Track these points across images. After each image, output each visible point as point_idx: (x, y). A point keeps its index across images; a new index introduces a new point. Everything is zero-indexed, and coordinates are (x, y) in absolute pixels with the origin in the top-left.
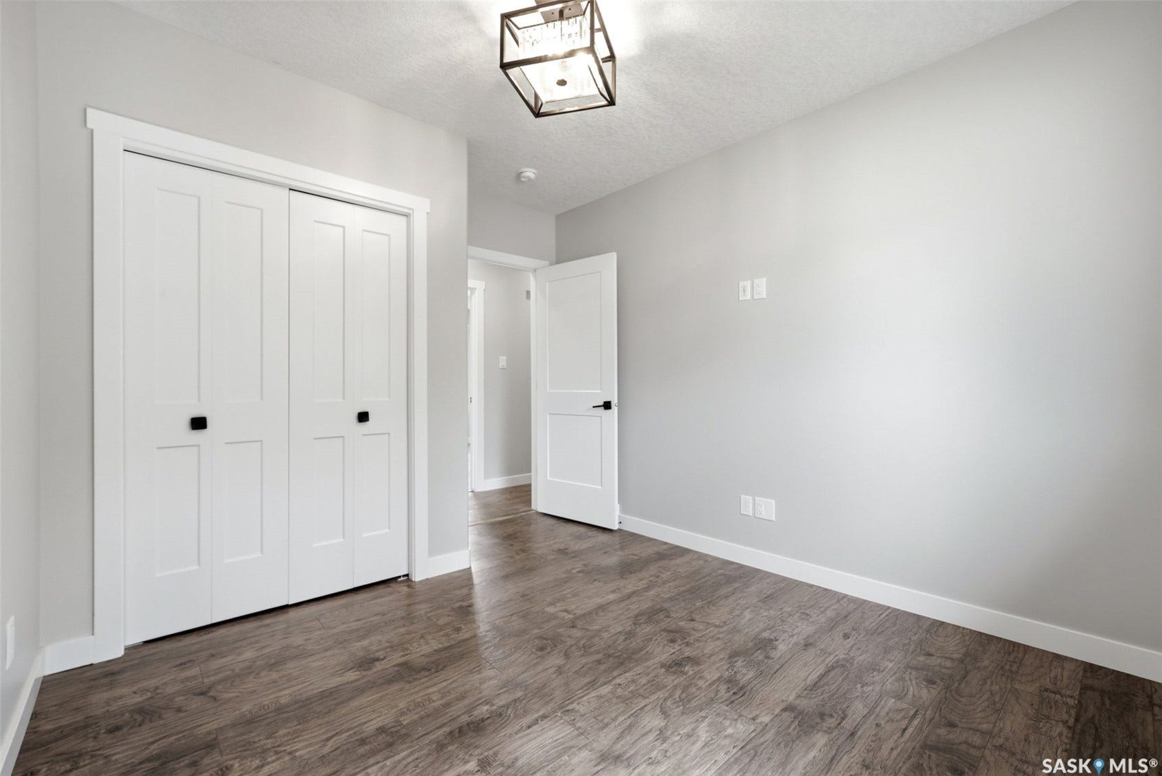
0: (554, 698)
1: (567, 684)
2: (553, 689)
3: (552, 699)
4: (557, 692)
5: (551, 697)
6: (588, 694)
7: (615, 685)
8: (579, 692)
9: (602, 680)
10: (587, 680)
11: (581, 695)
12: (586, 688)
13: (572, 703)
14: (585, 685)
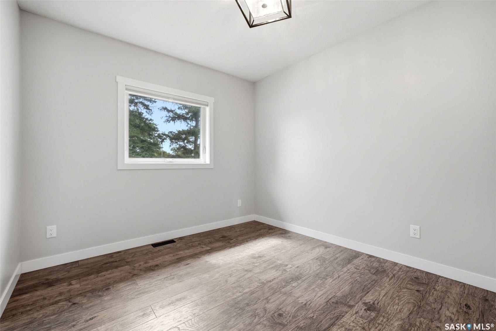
0: (268, 288)
1: (263, 293)
2: (269, 291)
3: (269, 287)
4: (267, 290)
5: (269, 288)
6: (254, 289)
7: (242, 292)
8: (258, 290)
9: (247, 295)
10: (254, 295)
11: (257, 289)
12: (255, 291)
13: (260, 286)
14: (255, 293)
